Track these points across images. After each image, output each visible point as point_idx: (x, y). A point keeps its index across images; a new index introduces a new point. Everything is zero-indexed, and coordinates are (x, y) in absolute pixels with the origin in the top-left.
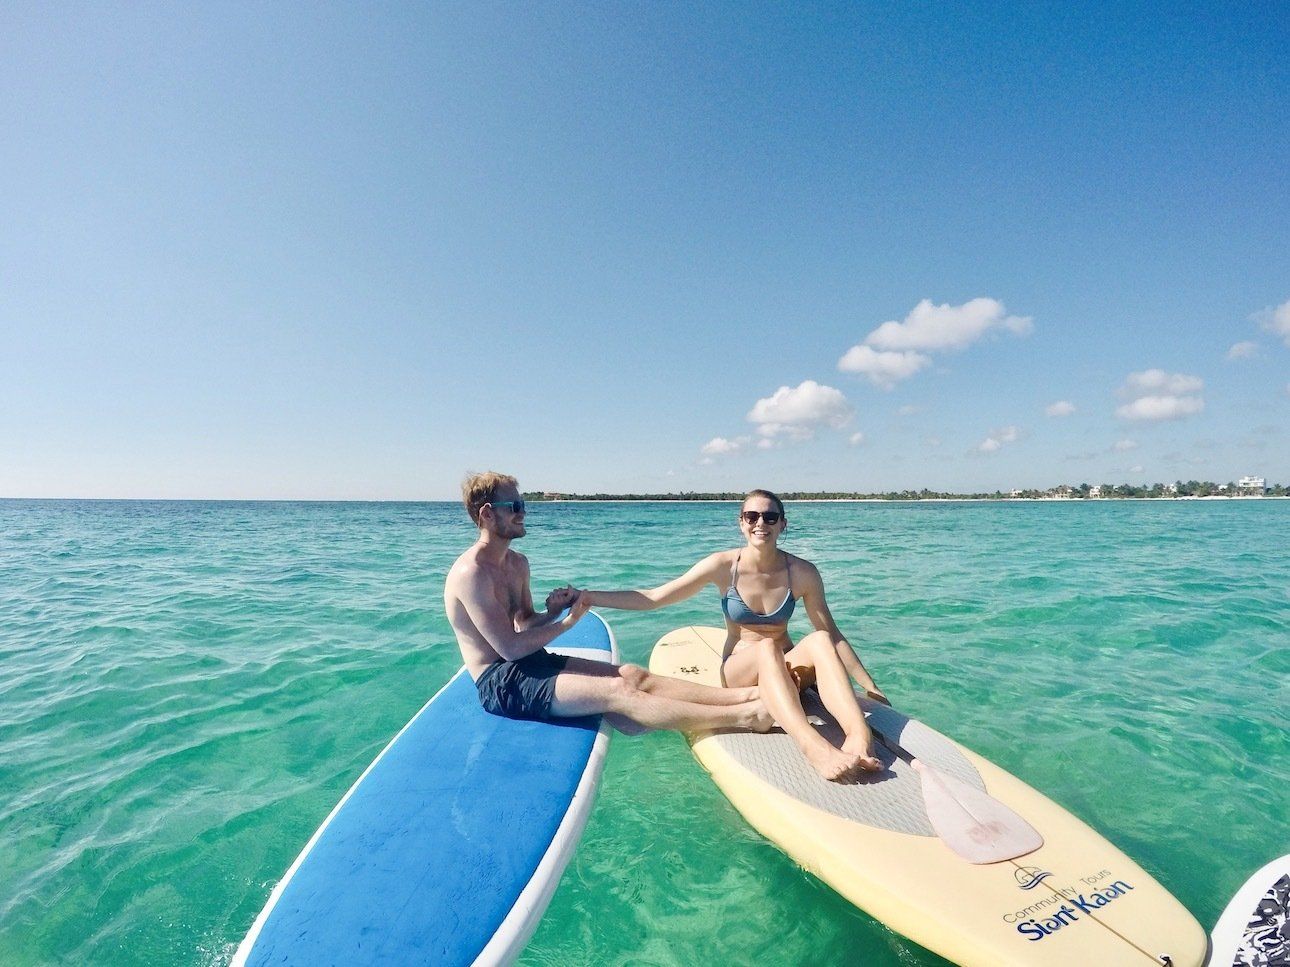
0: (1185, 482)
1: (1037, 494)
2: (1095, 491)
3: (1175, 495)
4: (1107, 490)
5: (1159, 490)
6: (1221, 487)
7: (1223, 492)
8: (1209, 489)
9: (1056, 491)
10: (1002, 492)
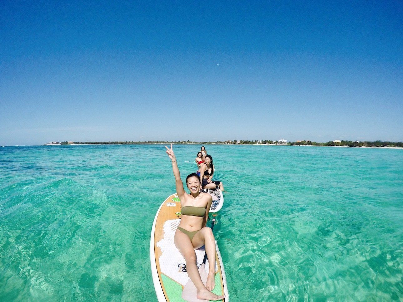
0: (264, 140)
1: (221, 142)
2: (239, 142)
3: (261, 144)
4: (241, 142)
5: (256, 142)
6: (274, 142)
7: (274, 143)
8: (271, 142)
9: (226, 142)
10: (211, 142)
